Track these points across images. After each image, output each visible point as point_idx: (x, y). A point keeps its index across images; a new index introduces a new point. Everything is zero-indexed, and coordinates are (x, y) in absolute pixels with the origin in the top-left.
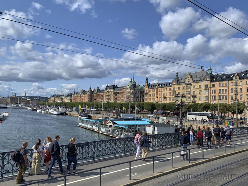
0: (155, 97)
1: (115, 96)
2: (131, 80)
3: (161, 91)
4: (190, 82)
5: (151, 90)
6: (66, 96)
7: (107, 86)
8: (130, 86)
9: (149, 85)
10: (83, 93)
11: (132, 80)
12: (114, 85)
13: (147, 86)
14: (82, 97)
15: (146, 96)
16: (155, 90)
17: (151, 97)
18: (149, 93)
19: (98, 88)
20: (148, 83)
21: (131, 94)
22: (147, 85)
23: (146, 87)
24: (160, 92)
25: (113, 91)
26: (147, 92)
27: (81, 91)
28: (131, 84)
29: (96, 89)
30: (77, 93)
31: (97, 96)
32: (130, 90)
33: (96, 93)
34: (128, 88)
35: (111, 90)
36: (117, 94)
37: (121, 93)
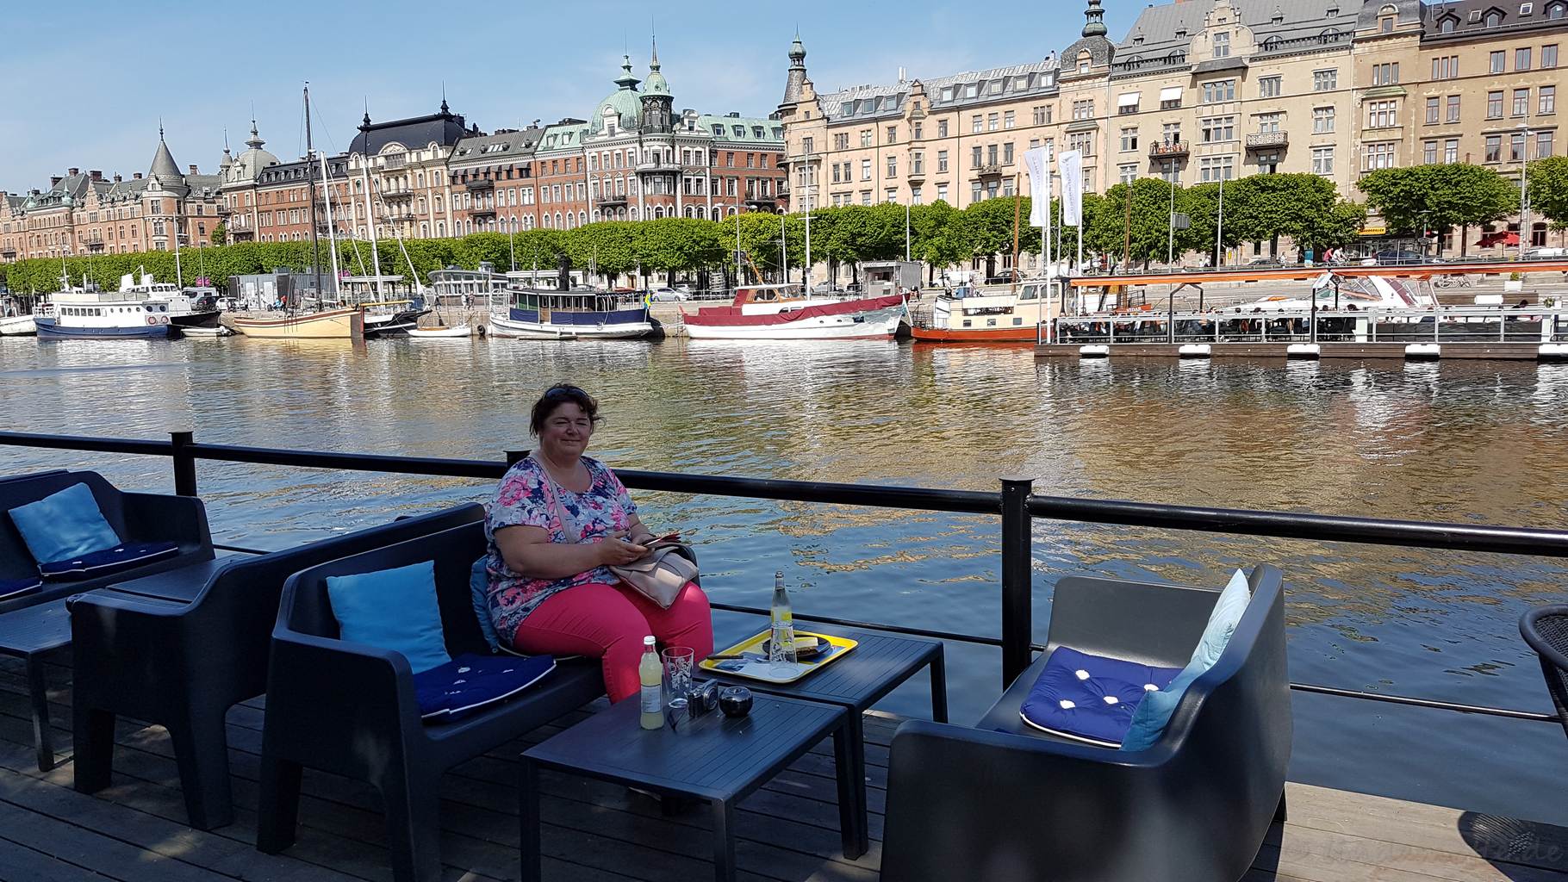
0: (891, 183)
1: (467, 202)
3: (952, 131)
4: (1233, 54)
5: (854, 132)
7: (367, 128)
8: (628, 112)
12: (447, 116)
15: (803, 179)
16: (892, 129)
17: (857, 185)
18: (834, 158)
19: (258, 144)
21: (643, 175)
24: (942, 145)
25: (447, 162)
26: (818, 147)
27: (56, 180)
31: (260, 208)
32: (637, 145)
33: (255, 186)
34: (612, 133)
35: (427, 156)
36: (496, 184)
37: (539, 174)
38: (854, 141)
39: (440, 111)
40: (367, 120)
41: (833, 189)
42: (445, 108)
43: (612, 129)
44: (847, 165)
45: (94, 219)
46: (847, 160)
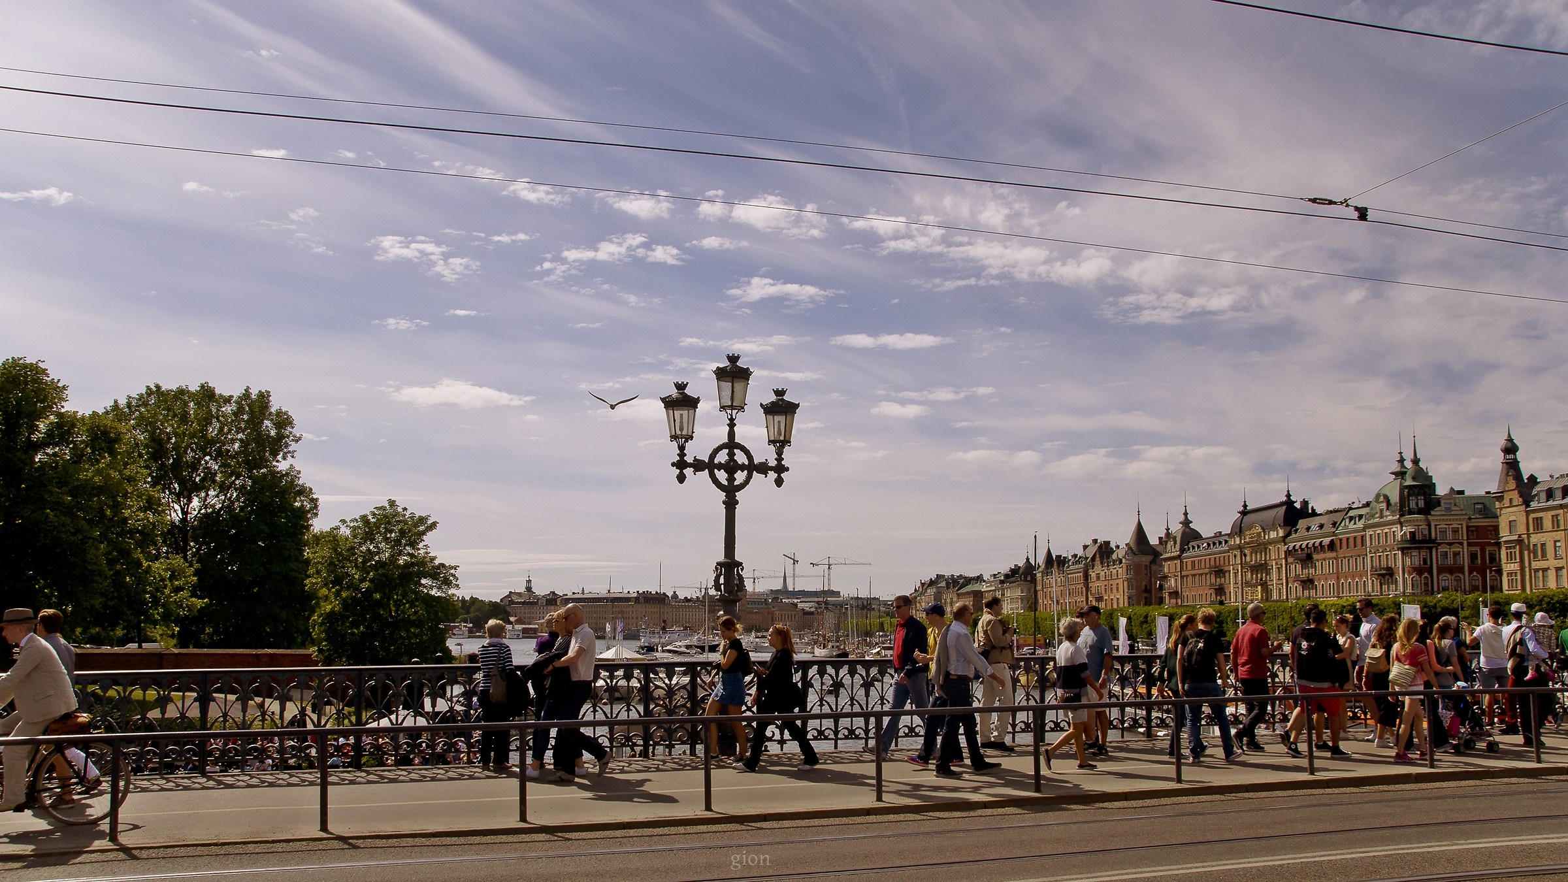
1: (1297, 569)
2: (1402, 461)
6: (1002, 582)
7: (1245, 513)
8: (1395, 498)
9: (1526, 487)
10: (1098, 559)
11: (1408, 464)
12: (1289, 503)
13: (1515, 495)
14: (1094, 585)
15: (1510, 557)
17: (1551, 563)
18: (1535, 539)
19: (1186, 523)
20: (1518, 476)
21: (1403, 550)
22: (1512, 484)
23: (1506, 502)
25: (1284, 539)
26: (1522, 530)
27: (1085, 547)
28: (1402, 488)
29: (1176, 528)
30: (1061, 562)
31: (1183, 573)
32: (1399, 526)
33: (1179, 557)
34: (1381, 517)
35: (1273, 535)
36: (1315, 556)
37: (1339, 548)
38: (1547, 524)
39: (1285, 499)
40: (1245, 506)
41: (1535, 565)
42: (1288, 496)
43: (1381, 511)
44: (1543, 545)
45: (1098, 578)
46: (1543, 540)
